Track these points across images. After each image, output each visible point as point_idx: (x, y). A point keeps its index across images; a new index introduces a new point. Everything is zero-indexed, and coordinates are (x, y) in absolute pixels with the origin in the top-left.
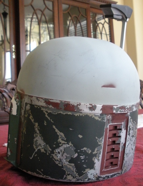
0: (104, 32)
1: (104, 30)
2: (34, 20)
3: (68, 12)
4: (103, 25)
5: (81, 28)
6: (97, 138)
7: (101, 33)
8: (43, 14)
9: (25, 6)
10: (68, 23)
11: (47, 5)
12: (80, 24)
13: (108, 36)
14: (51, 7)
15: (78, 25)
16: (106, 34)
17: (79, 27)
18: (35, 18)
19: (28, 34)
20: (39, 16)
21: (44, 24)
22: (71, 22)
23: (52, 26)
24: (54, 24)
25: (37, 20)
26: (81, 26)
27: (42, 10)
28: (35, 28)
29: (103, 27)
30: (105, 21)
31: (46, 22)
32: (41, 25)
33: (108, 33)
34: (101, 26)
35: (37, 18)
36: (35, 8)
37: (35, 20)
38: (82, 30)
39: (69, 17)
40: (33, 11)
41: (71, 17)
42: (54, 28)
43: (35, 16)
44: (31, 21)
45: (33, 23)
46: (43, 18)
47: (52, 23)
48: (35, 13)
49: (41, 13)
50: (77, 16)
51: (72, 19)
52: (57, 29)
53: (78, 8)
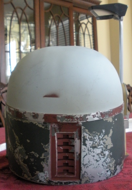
0: (86, 33)
1: (86, 30)
2: (14, 19)
3: (50, 12)
4: (86, 25)
5: (63, 27)
6: (42, 144)
7: (84, 34)
8: (23, 12)
9: (5, 4)
10: (50, 22)
11: (28, 3)
12: (62, 24)
13: (92, 38)
14: (32, 6)
15: (60, 24)
16: (89, 35)
17: (61, 26)
18: (15, 17)
19: (8, 33)
20: (20, 15)
21: (24, 23)
22: (53, 21)
23: (32, 25)
24: (35, 23)
25: (17, 19)
26: (63, 25)
27: (23, 8)
28: (15, 28)
29: (86, 27)
30: (89, 22)
31: (27, 21)
32: (21, 25)
33: (91, 33)
34: (83, 26)
35: (18, 17)
36: (16, 6)
37: (16, 19)
38: (64, 30)
39: (50, 17)
40: (13, 9)
41: (53, 16)
42: (35, 27)
43: (15, 15)
44: (11, 20)
45: (13, 22)
46: (24, 17)
47: (33, 22)
48: (15, 11)
49: (21, 11)
50: (59, 16)
51: (53, 19)
52: (38, 28)
53: (60, 6)
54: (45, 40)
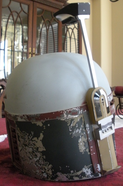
0: (73, 37)
1: (73, 34)
2: (10, 21)
3: (42, 16)
4: (73, 30)
5: (53, 30)
7: (70, 38)
8: (18, 16)
9: (3, 7)
10: (41, 26)
11: (23, 8)
12: (52, 27)
13: (77, 42)
14: (26, 10)
15: (50, 27)
16: (75, 39)
17: (50, 29)
18: (11, 19)
19: (3, 33)
20: (15, 18)
21: (18, 25)
22: (44, 25)
23: (25, 27)
24: (28, 26)
25: (12, 21)
27: (18, 12)
28: (11, 28)
29: (73, 32)
30: (75, 27)
31: (21, 23)
32: (16, 26)
33: (76, 37)
34: (70, 31)
35: (13, 19)
36: (12, 10)
38: (53, 34)
39: (42, 21)
40: (10, 12)
41: (44, 20)
42: (28, 30)
43: (11, 17)
45: (9, 23)
46: (19, 20)
47: (27, 25)
48: (11, 14)
49: (17, 15)
50: (50, 21)
51: (45, 23)
52: (30, 31)
53: (51, 12)
54: (36, 41)
